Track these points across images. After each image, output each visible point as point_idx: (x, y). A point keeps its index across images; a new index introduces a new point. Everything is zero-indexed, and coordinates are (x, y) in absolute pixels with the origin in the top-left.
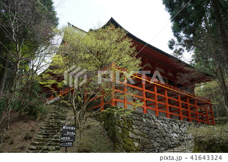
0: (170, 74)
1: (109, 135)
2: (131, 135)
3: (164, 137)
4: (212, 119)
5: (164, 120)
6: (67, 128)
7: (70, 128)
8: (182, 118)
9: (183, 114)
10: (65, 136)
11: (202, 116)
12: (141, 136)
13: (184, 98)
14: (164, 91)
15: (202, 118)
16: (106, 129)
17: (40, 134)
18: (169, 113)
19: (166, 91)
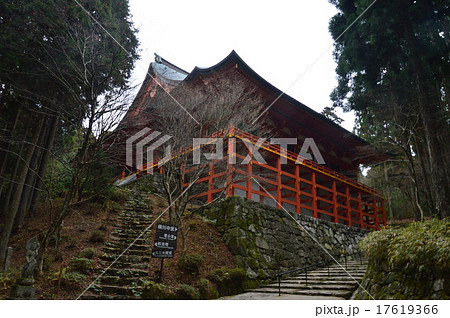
0: (333, 153)
2: (258, 243)
3: (310, 249)
5: (310, 221)
6: (165, 228)
7: (168, 228)
8: (336, 219)
9: (339, 213)
10: (162, 241)
11: (367, 217)
12: (276, 246)
13: (341, 187)
14: (311, 174)
15: (367, 221)
17: (115, 235)
18: (316, 211)
19: (314, 176)
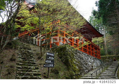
1: (62, 61)
2: (74, 62)
3: (86, 64)
4: (99, 56)
6: (49, 54)
7: (51, 54)
10: (48, 60)
12: (78, 63)
16: (60, 58)
17: (19, 58)
